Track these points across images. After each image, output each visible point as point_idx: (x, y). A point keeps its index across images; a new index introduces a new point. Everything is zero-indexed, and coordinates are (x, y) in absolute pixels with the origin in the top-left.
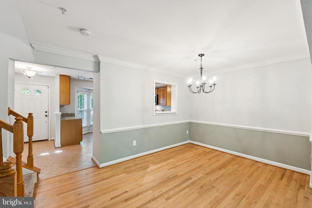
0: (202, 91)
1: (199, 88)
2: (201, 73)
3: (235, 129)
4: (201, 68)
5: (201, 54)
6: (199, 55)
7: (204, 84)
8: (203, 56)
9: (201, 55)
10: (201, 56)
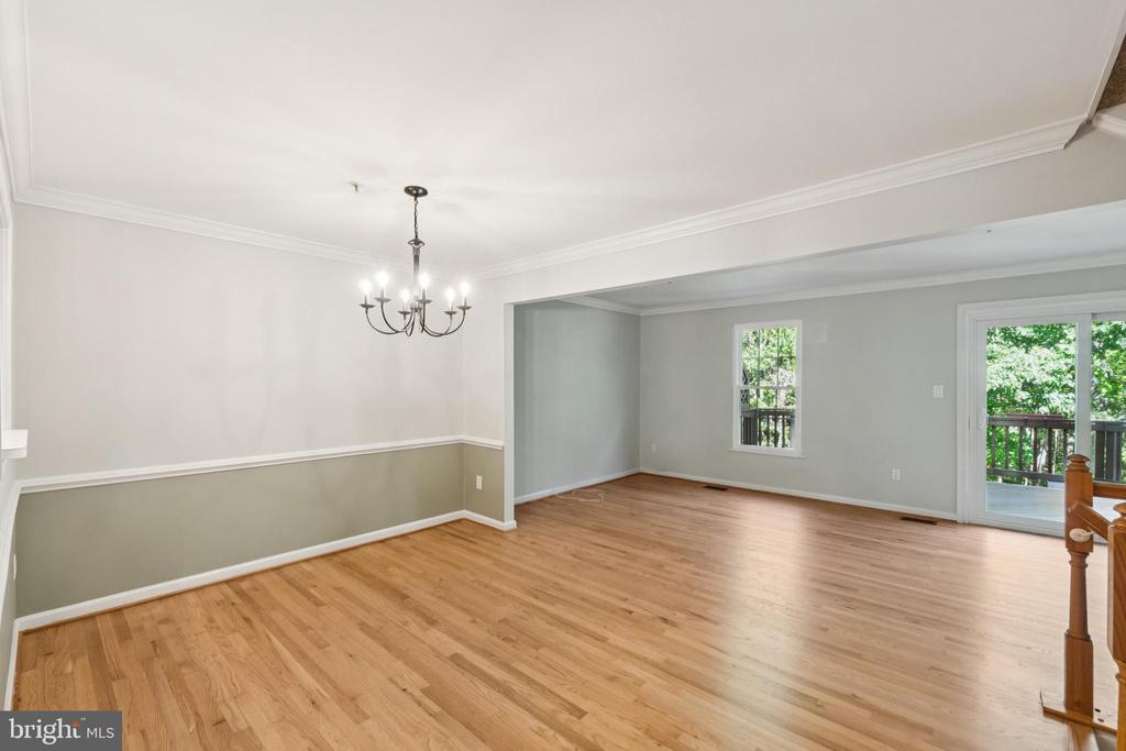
0: (417, 326)
1: (408, 316)
2: (416, 258)
3: (315, 463)
4: (417, 242)
5: (417, 188)
6: (408, 190)
7: (425, 302)
8: (423, 198)
9: (416, 192)
10: (416, 196)
